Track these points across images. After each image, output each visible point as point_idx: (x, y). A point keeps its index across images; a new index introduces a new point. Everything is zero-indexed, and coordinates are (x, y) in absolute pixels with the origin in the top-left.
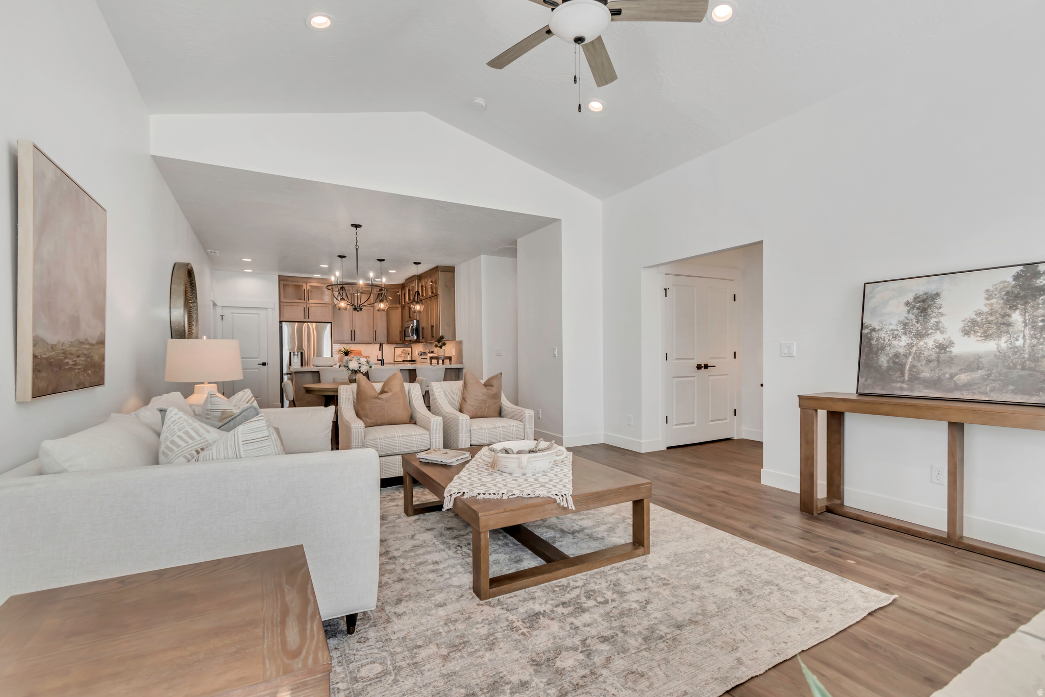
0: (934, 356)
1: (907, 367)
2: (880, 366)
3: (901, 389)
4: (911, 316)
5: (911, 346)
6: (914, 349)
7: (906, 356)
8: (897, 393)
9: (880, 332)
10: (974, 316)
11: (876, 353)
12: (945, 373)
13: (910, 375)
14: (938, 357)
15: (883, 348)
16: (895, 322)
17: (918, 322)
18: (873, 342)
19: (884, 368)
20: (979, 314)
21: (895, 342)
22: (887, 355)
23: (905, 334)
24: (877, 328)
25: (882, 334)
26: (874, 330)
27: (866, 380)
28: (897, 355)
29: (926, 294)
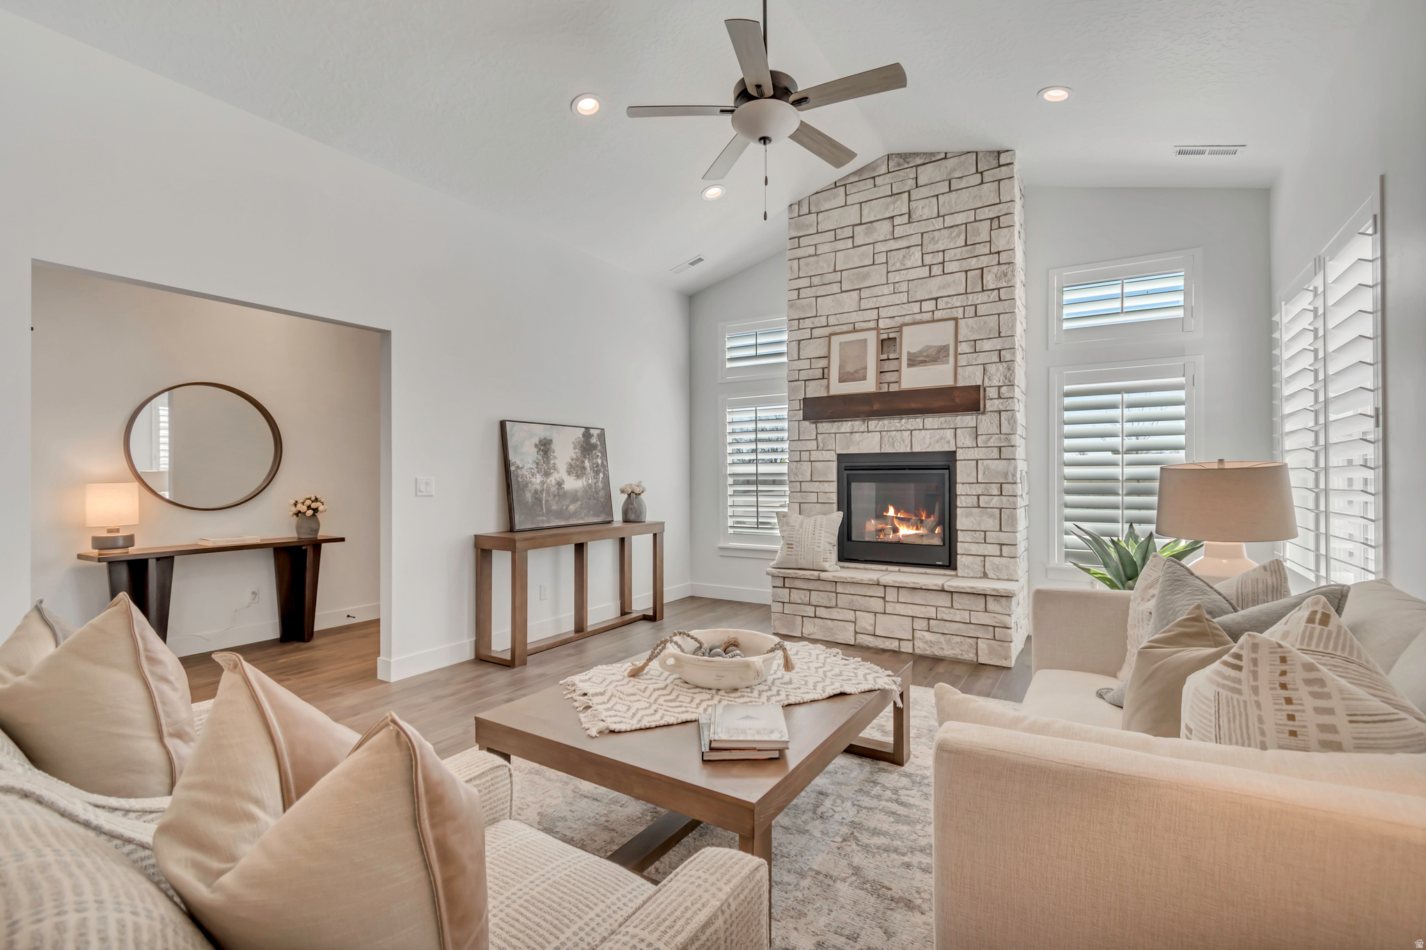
0: (556, 492)
1: (544, 502)
2: (528, 502)
3: (543, 521)
4: (540, 458)
5: (543, 483)
6: (545, 486)
7: (542, 491)
8: (541, 525)
9: (523, 470)
10: (571, 461)
11: (523, 489)
12: (563, 505)
13: (546, 508)
14: (558, 492)
15: (526, 485)
16: (531, 461)
17: (544, 463)
18: (520, 480)
19: (530, 504)
20: (572, 459)
21: (533, 480)
22: (530, 491)
23: (538, 472)
24: (521, 466)
25: (524, 472)
26: (518, 467)
27: (520, 517)
28: (536, 492)
29: (545, 439)
